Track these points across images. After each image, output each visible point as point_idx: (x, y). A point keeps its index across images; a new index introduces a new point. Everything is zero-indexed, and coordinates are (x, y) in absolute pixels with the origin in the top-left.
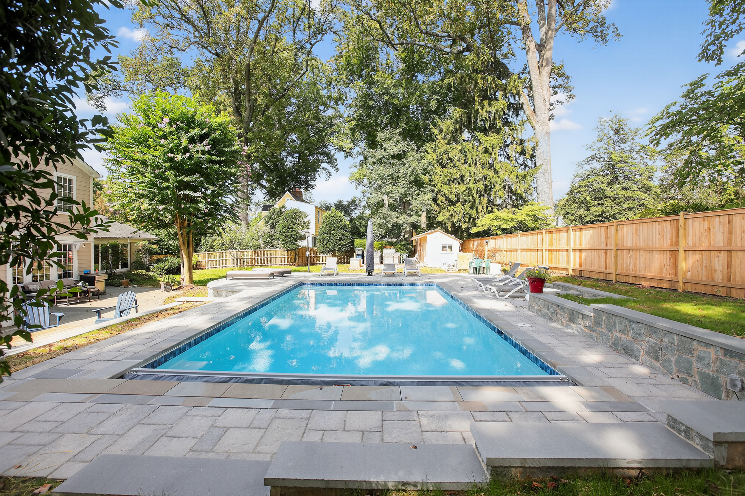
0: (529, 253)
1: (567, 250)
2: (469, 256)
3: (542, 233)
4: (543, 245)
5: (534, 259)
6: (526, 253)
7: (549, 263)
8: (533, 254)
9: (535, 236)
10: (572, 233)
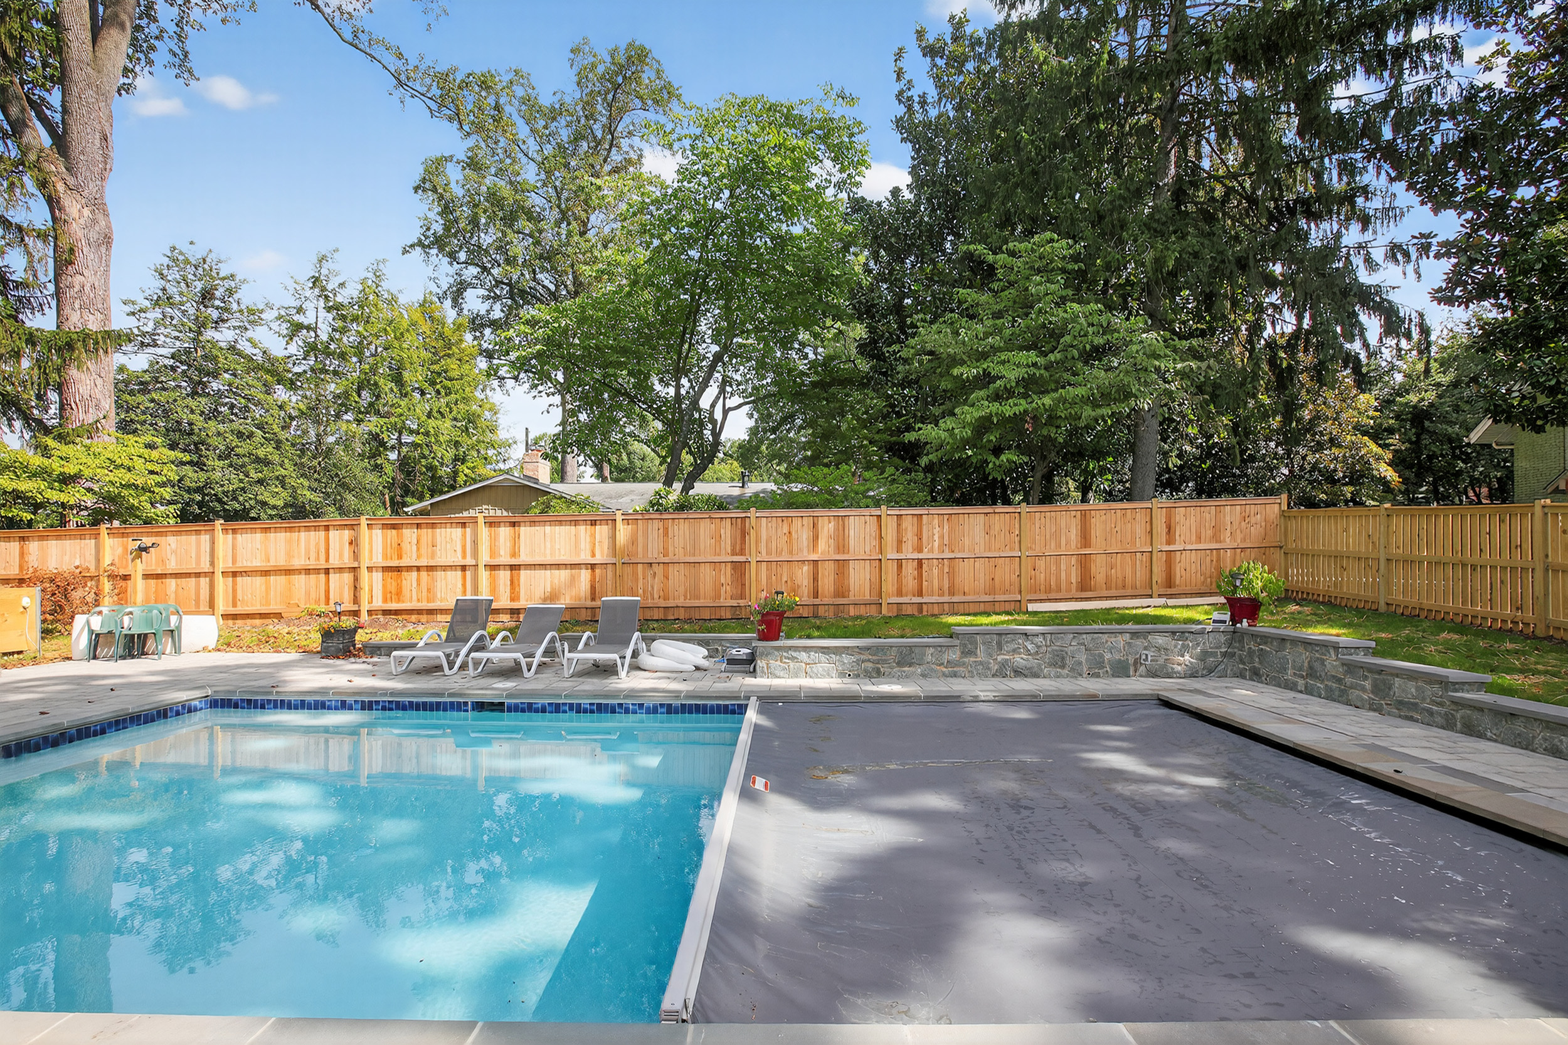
1: (464, 568)
2: (26, 601)
3: (352, 527)
4: (356, 556)
5: (308, 593)
6: (259, 580)
7: (385, 600)
8: (300, 580)
9: (312, 533)
10: (484, 532)
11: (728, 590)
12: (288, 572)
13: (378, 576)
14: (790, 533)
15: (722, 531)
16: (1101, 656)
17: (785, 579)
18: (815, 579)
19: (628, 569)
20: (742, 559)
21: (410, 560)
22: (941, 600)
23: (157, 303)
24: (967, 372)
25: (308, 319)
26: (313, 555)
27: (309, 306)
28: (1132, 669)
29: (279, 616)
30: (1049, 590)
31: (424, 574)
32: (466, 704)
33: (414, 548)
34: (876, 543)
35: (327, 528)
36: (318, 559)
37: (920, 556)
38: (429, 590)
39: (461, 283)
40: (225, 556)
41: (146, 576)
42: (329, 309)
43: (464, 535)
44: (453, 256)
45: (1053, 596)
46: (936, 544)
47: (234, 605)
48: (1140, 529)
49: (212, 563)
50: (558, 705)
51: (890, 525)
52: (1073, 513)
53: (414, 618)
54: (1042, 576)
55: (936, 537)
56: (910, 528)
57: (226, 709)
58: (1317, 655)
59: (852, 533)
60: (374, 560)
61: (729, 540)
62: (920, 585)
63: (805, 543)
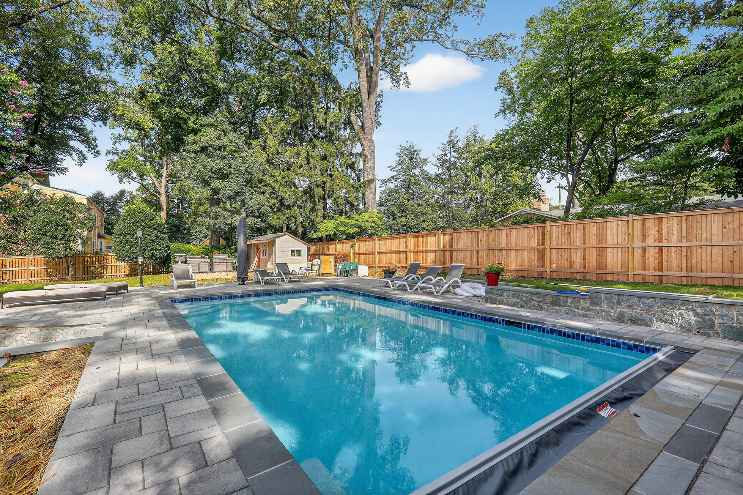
0: (389, 255)
1: (435, 252)
2: (331, 260)
3: (406, 237)
4: (406, 247)
5: (396, 260)
6: (386, 255)
9: (397, 240)
10: (441, 237)
11: (536, 263)
13: (412, 254)
14: (569, 233)
15: (533, 234)
17: (566, 258)
18: (584, 258)
20: (542, 247)
21: (421, 249)
31: (424, 254)
33: (422, 244)
34: (625, 237)
35: (400, 238)
36: (398, 248)
37: (661, 245)
38: (426, 260)
40: (378, 247)
42: (455, 152)
43: (435, 239)
46: (675, 237)
47: (380, 263)
49: (375, 250)
51: (636, 225)
55: (675, 232)
56: (652, 227)
59: (609, 231)
60: (411, 248)
61: (536, 238)
62: (661, 263)
63: (578, 239)
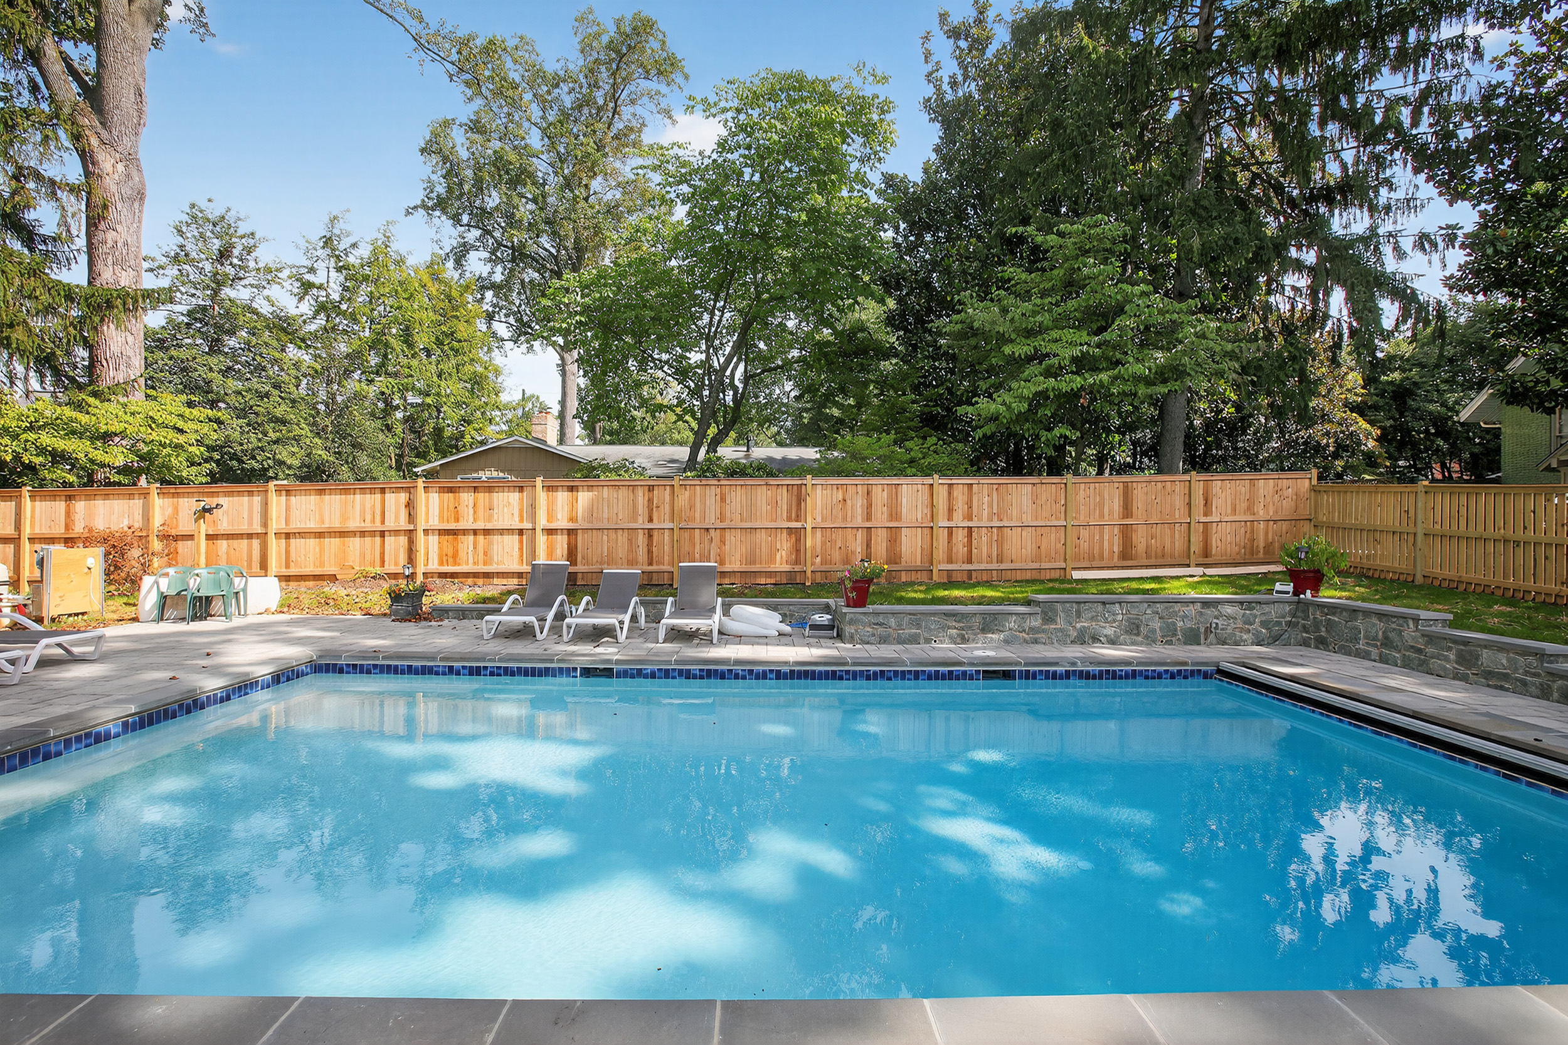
1: (521, 532)
2: (90, 562)
3: (408, 490)
4: (411, 518)
5: (363, 555)
6: (312, 542)
7: (441, 563)
8: (356, 541)
9: (368, 496)
10: (542, 496)
11: (784, 553)
12: (343, 534)
13: (434, 539)
14: (845, 500)
15: (779, 498)
16: (1174, 624)
17: (839, 544)
18: (868, 546)
19: (687, 534)
20: (798, 525)
21: (466, 523)
22: (989, 566)
23: (176, 259)
24: (1021, 349)
25: (319, 279)
26: (368, 518)
27: (321, 266)
28: (1202, 637)
29: (333, 578)
30: (1092, 558)
31: (481, 538)
32: (575, 669)
33: (471, 511)
34: (928, 511)
35: (383, 491)
36: (373, 521)
37: (970, 524)
38: (485, 553)
39: (464, 244)
40: (278, 518)
41: (209, 537)
42: (339, 269)
43: (521, 500)
44: (456, 219)
45: (1095, 564)
46: (985, 513)
47: (287, 566)
48: (1179, 501)
49: (265, 524)
50: (667, 671)
51: (941, 493)
52: (1116, 485)
53: (470, 581)
54: (1086, 544)
55: (985, 506)
56: (960, 497)
57: (331, 674)
58: (1394, 626)
59: (904, 501)
60: (431, 523)
61: (785, 507)
62: (970, 552)
63: (859, 511)
